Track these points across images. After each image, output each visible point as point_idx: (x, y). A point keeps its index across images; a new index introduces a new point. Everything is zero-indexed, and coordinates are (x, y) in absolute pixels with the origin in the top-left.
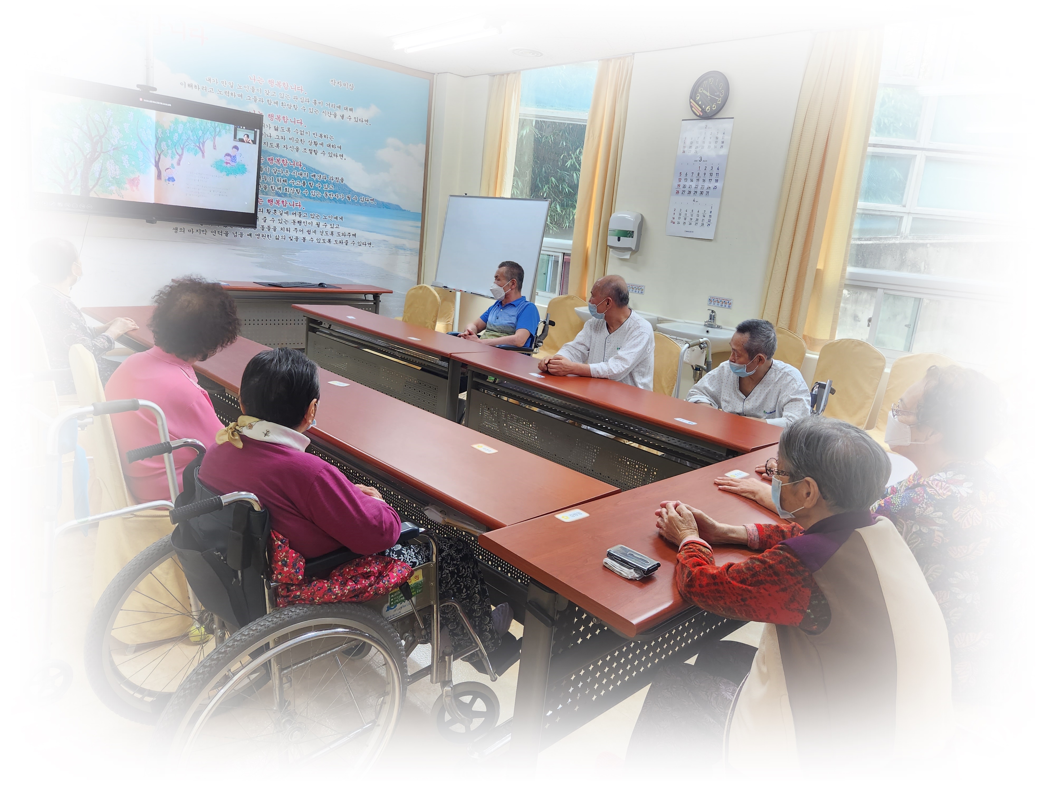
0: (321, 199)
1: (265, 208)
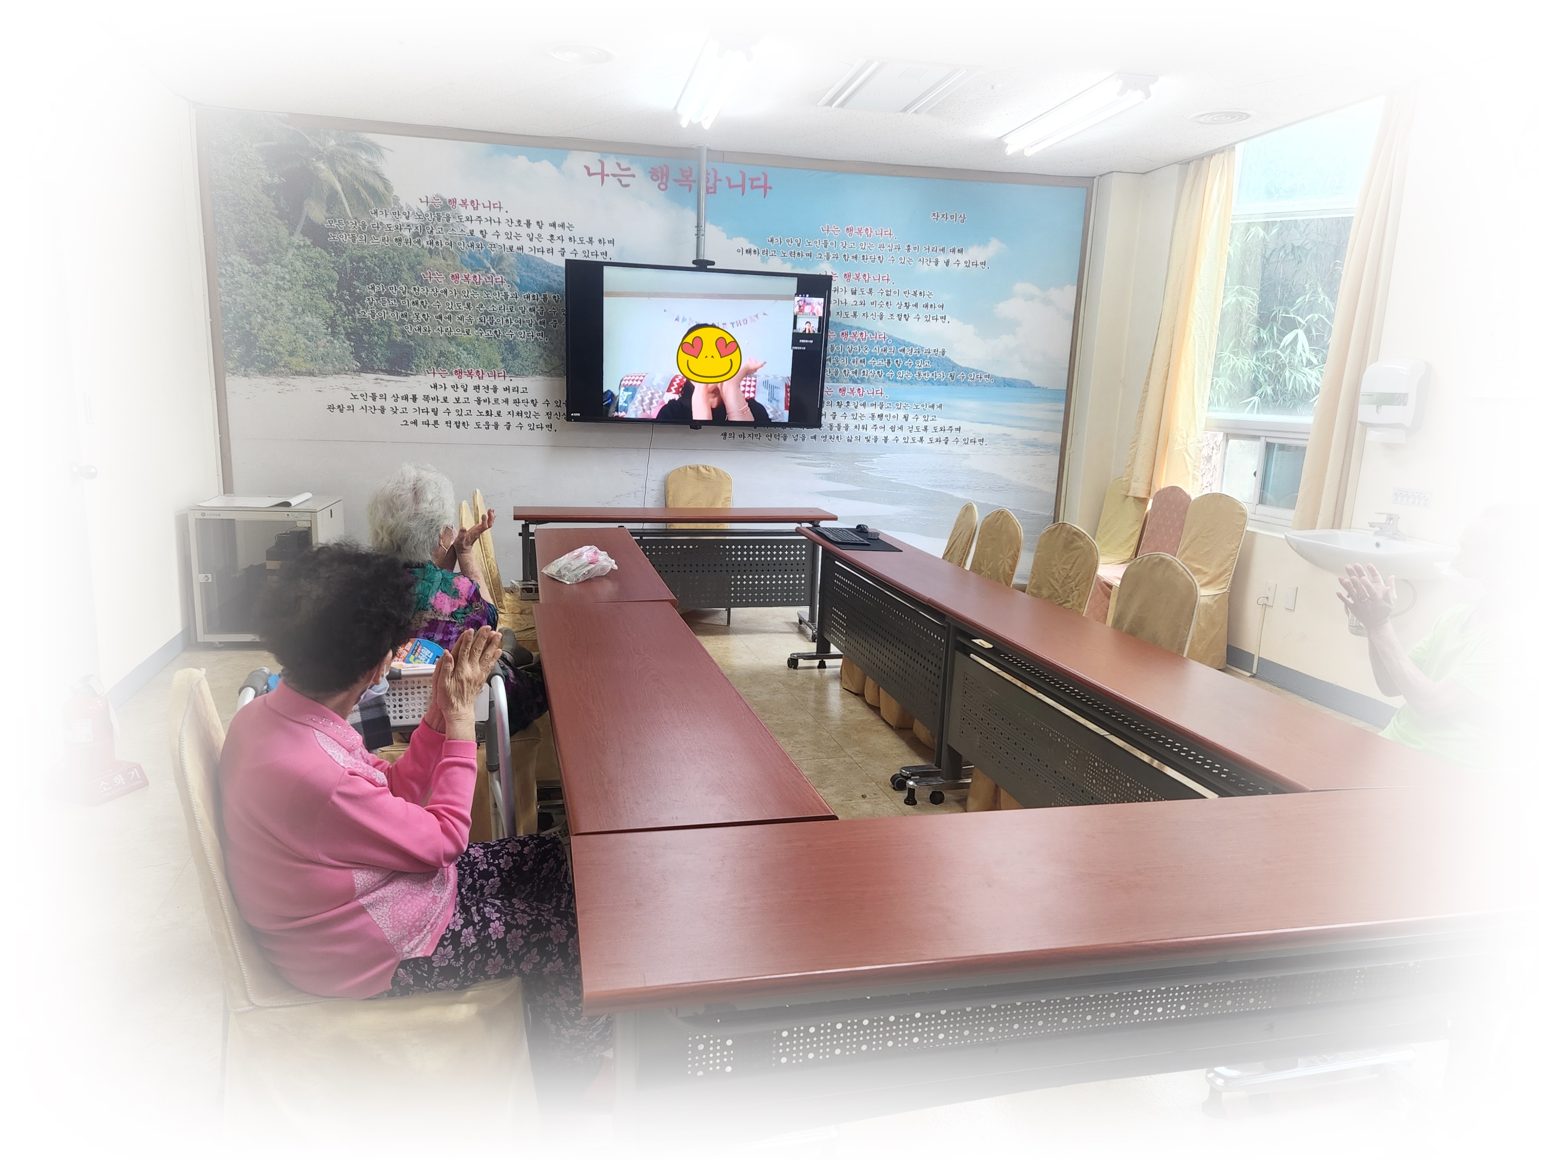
0: (911, 382)
1: (835, 401)
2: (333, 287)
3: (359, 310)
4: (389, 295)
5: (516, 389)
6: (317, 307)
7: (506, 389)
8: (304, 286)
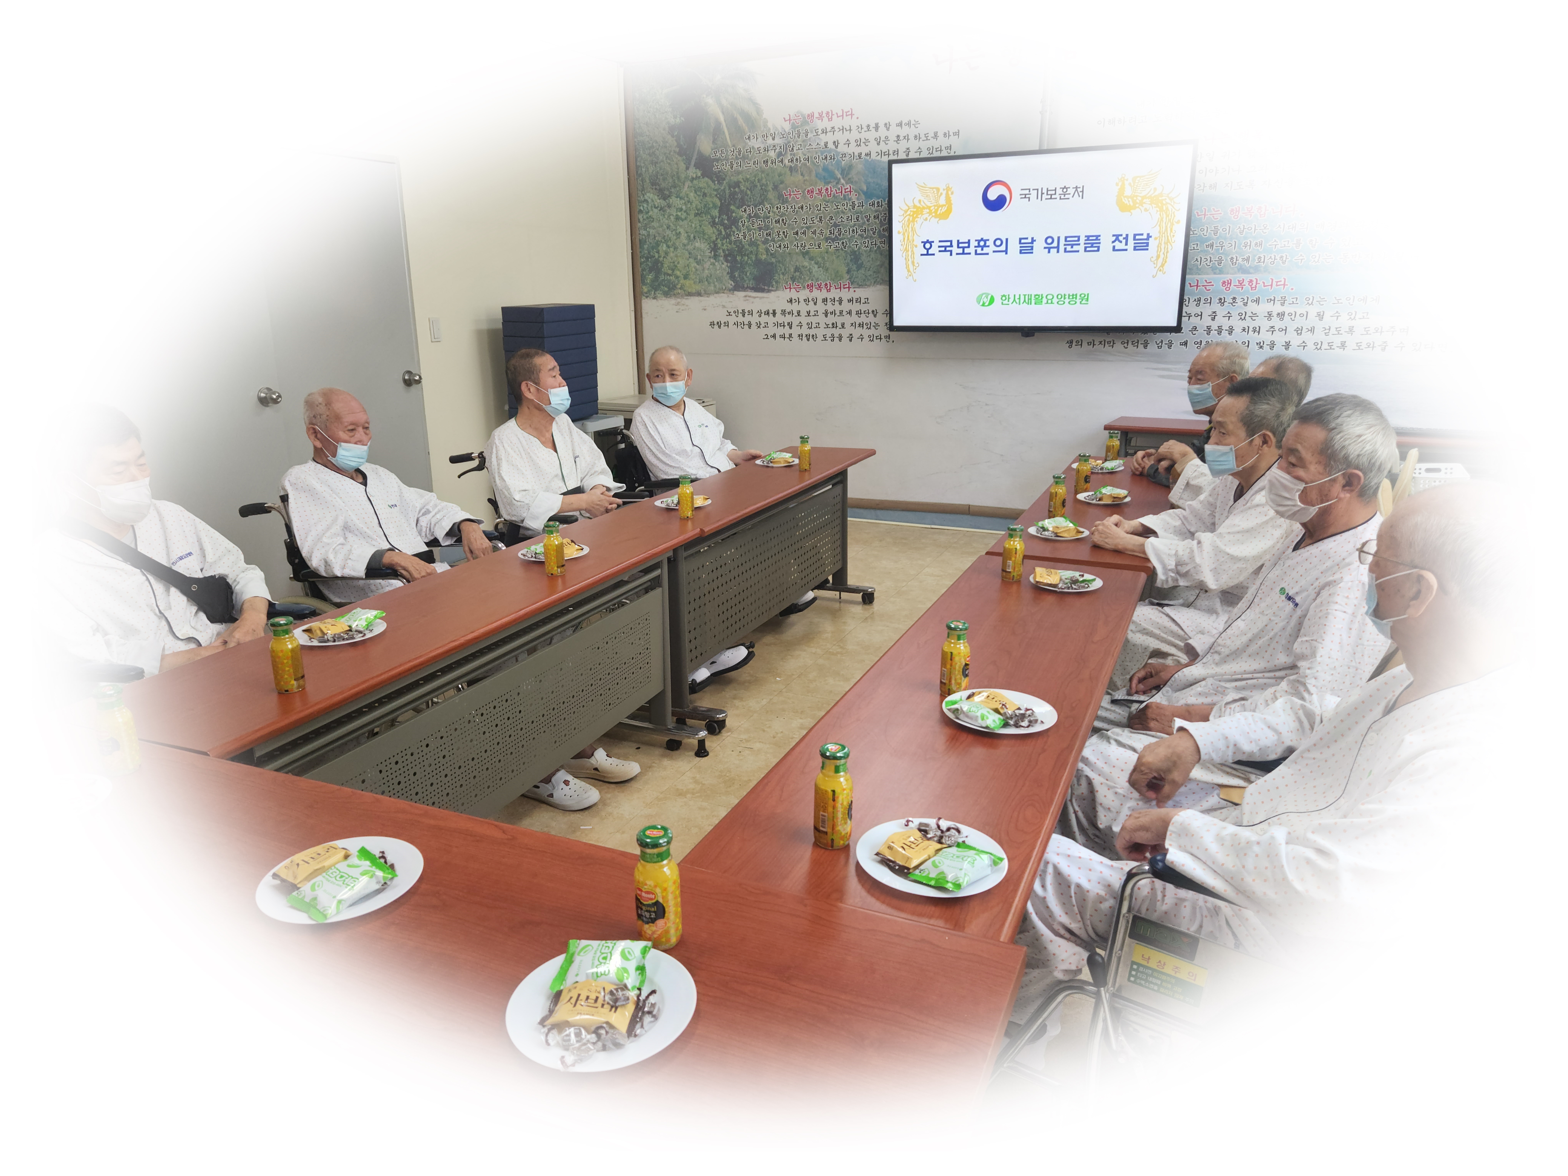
1: (1215, 297)
2: (715, 213)
3: (734, 232)
4: (757, 216)
5: (858, 301)
6: (704, 234)
7: (850, 301)
8: (696, 215)
